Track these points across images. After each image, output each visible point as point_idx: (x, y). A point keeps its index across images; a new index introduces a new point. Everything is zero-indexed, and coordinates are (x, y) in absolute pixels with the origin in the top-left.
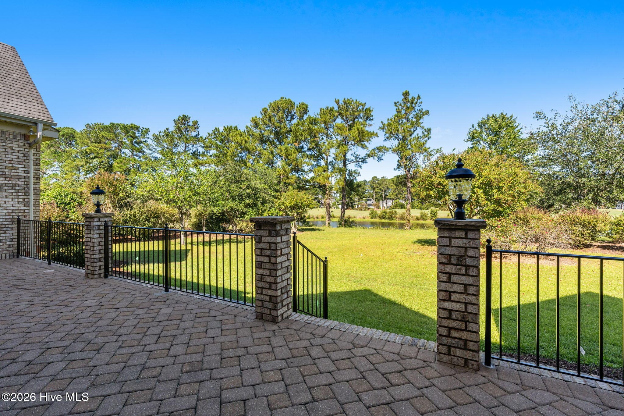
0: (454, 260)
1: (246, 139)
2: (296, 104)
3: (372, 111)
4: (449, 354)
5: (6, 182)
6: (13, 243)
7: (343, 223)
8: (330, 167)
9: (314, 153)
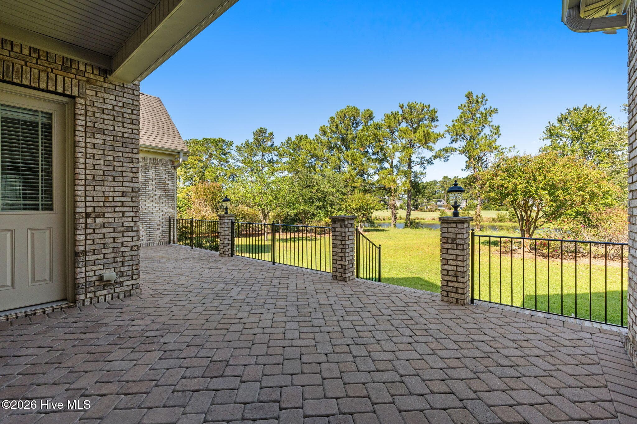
0: (450, 241)
1: (316, 147)
2: (361, 111)
3: (437, 111)
4: (448, 296)
5: (162, 193)
6: (166, 234)
7: (409, 224)
8: (395, 169)
9: (379, 157)
